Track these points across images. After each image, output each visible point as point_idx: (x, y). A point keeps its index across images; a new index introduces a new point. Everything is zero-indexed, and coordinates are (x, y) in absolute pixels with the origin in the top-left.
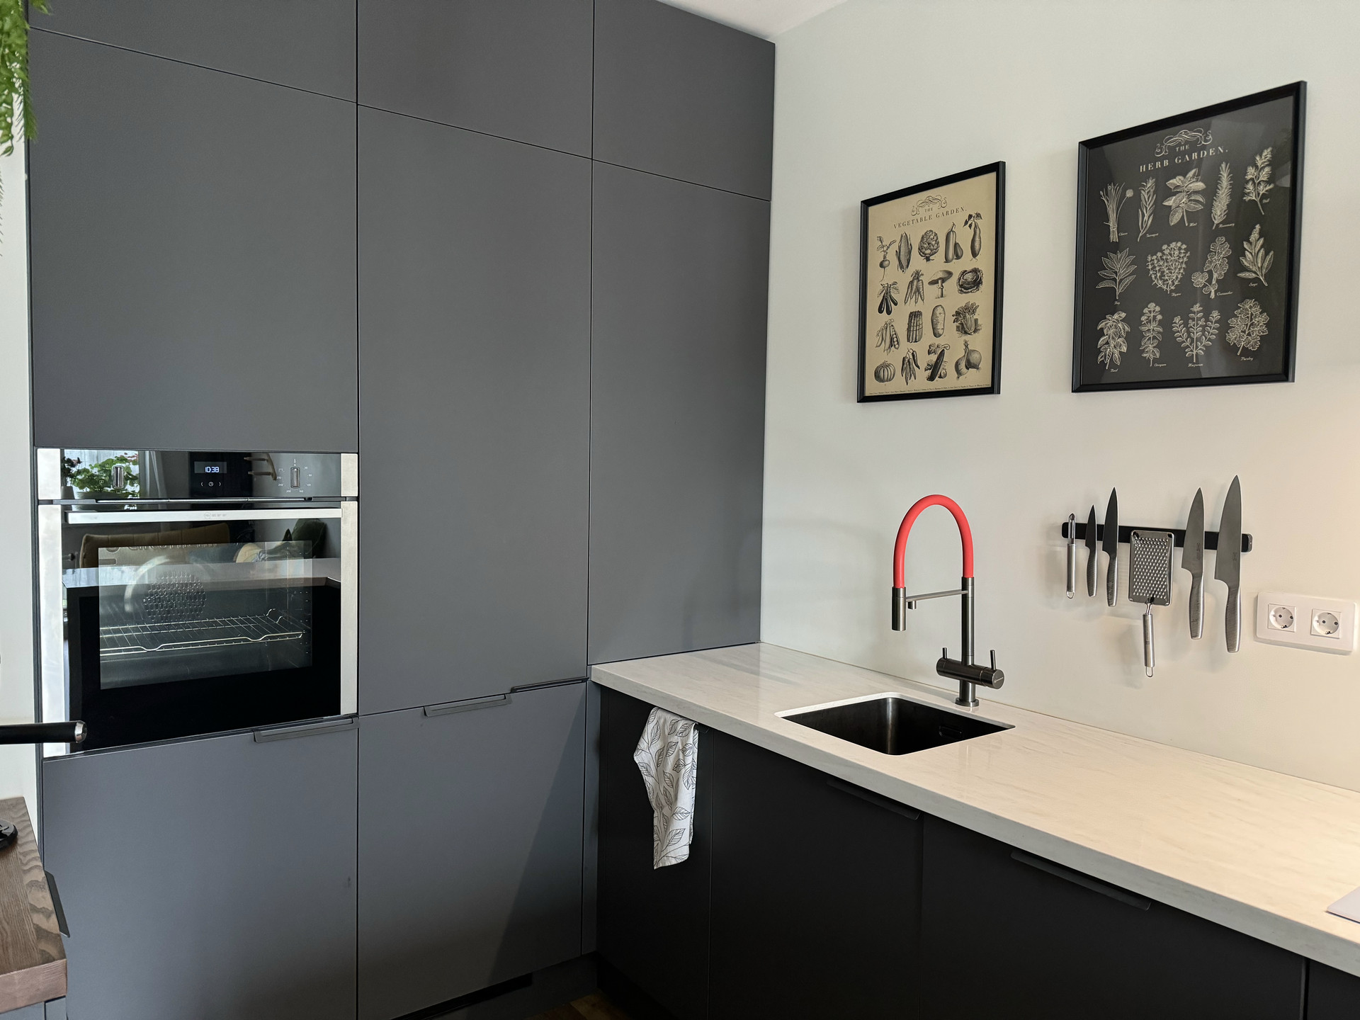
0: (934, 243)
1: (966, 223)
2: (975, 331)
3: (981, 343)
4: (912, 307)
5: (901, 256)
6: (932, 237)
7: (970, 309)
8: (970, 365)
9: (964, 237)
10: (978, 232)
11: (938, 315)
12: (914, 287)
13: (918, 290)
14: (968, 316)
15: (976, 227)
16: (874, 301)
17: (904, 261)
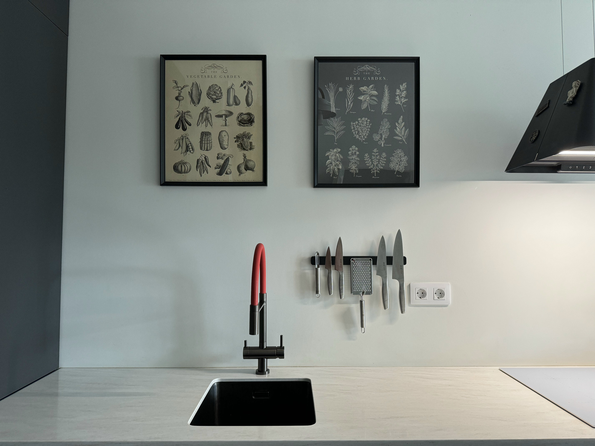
0: (218, 92)
1: (242, 85)
2: (251, 149)
3: (255, 156)
4: (203, 128)
5: (193, 96)
6: (217, 89)
7: (248, 136)
8: (247, 168)
9: (241, 94)
10: (250, 92)
11: (223, 136)
12: (204, 117)
13: (207, 119)
14: (245, 140)
15: (249, 89)
16: (171, 120)
17: (195, 99)
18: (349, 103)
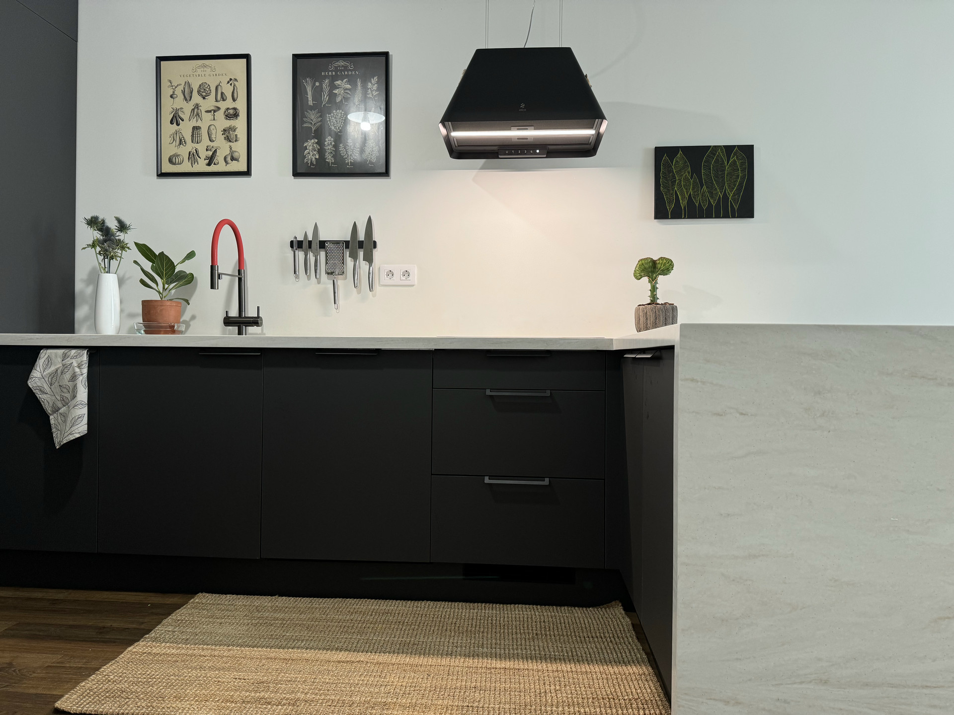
0: (208, 90)
1: (228, 82)
2: (236, 141)
3: (240, 147)
4: (194, 123)
5: (185, 94)
6: (206, 86)
7: (234, 129)
8: (233, 159)
9: (228, 90)
10: (236, 88)
11: (212, 130)
12: (195, 113)
13: (198, 114)
14: (231, 132)
15: (234, 85)
16: (167, 116)
17: (188, 98)
18: (325, 97)
